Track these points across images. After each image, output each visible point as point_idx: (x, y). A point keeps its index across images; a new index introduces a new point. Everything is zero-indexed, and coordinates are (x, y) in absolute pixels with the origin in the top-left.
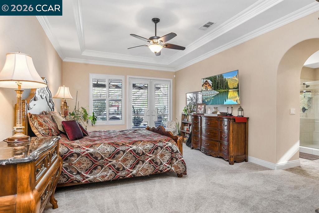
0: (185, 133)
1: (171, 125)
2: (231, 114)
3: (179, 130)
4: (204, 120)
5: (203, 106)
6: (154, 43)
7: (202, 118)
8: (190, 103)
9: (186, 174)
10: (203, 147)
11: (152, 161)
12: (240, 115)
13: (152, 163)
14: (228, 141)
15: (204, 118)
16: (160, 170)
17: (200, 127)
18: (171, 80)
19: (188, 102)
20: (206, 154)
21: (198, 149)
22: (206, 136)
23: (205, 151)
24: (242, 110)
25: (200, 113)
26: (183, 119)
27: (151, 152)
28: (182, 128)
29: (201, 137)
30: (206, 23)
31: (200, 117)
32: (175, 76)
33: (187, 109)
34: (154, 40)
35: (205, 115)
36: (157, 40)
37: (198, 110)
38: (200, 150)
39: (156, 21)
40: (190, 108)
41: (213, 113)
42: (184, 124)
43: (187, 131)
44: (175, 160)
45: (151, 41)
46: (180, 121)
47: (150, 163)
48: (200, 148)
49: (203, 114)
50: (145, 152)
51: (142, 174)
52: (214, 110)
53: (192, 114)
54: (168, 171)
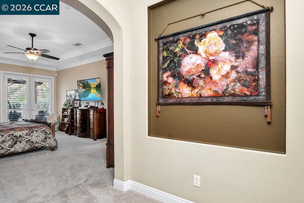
0: (66, 124)
1: (52, 118)
2: (97, 107)
3: (60, 122)
4: (79, 112)
5: (79, 102)
6: (31, 53)
7: (77, 110)
8: (69, 99)
9: (57, 148)
10: (77, 132)
11: (29, 141)
12: (102, 107)
13: (28, 142)
14: (93, 125)
15: (79, 110)
16: (35, 147)
17: (75, 117)
18: (53, 78)
19: (68, 98)
20: (79, 137)
21: (74, 134)
22: (80, 124)
23: (79, 135)
24: (103, 104)
25: (76, 107)
26: (63, 113)
27: (27, 135)
28: (63, 120)
29: (76, 125)
30: (76, 43)
31: (75, 110)
32: (56, 74)
33: (67, 104)
34: (30, 50)
35: (80, 108)
36: (33, 51)
37: (75, 104)
38: (76, 135)
39: (33, 35)
40: (69, 103)
41: (86, 107)
42: (64, 116)
43: (67, 122)
44: (48, 139)
45: (28, 52)
46: (61, 114)
47: (26, 143)
48: (76, 134)
49: (78, 108)
50: (22, 135)
51: (20, 150)
52: (86, 104)
53: (71, 108)
54: (42, 147)
